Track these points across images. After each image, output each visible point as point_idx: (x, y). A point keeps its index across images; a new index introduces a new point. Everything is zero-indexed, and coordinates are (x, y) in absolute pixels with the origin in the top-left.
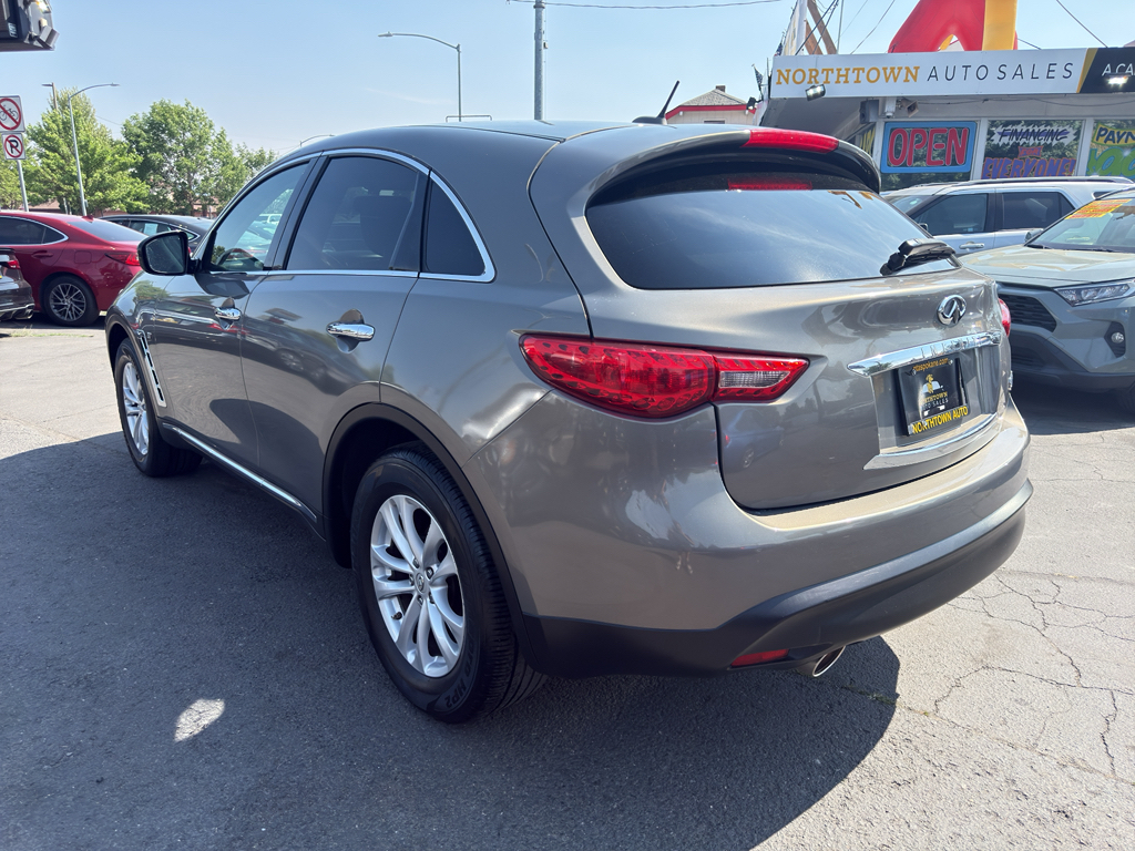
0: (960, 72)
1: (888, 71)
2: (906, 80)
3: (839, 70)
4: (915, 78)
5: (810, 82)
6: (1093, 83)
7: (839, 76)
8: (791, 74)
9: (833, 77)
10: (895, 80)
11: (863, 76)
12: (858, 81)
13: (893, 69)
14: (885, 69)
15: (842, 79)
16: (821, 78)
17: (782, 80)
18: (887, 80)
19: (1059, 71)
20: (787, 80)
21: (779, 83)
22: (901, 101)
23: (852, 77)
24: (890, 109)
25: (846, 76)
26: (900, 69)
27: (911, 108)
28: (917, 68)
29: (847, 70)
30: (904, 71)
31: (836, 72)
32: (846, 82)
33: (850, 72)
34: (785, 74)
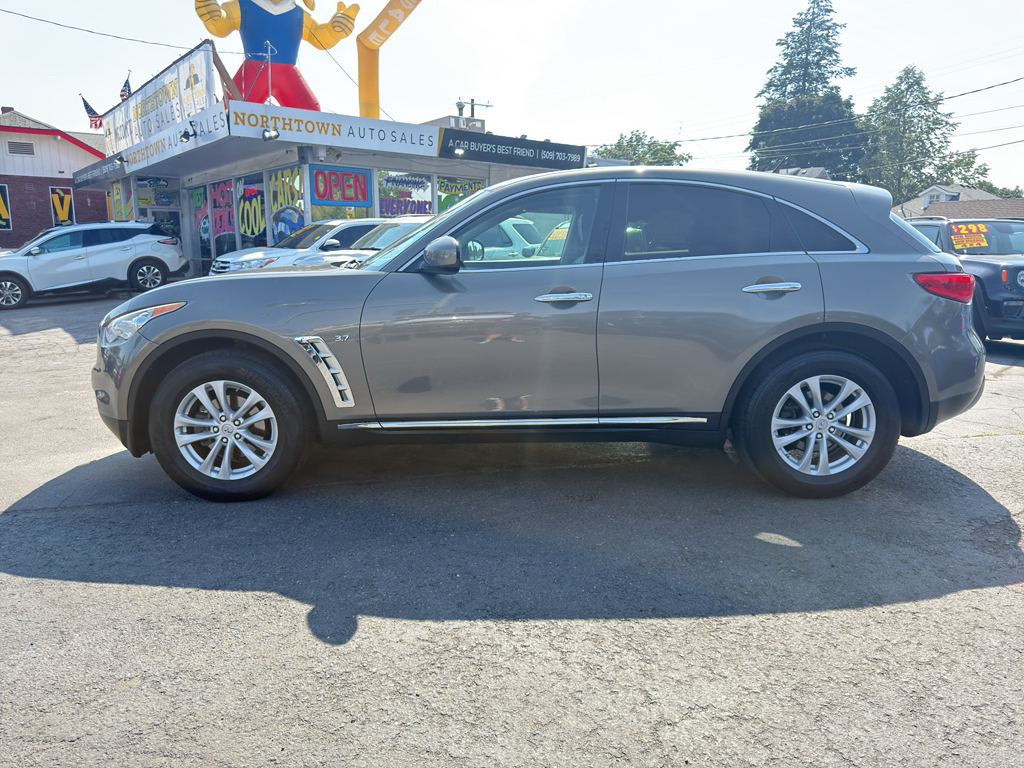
0: (368, 132)
1: (320, 125)
2: (334, 134)
3: (284, 119)
4: (339, 133)
5: (262, 126)
6: (446, 152)
7: (284, 124)
8: (246, 117)
9: (280, 124)
10: (326, 132)
11: (302, 127)
12: (299, 130)
13: (323, 124)
14: (318, 123)
15: (287, 127)
16: (271, 123)
17: (239, 121)
18: (320, 132)
19: (426, 141)
20: (243, 122)
21: (236, 123)
22: (330, 149)
23: (295, 126)
24: (322, 154)
25: (290, 124)
26: (328, 124)
27: (338, 156)
28: (340, 126)
29: (290, 120)
30: (331, 127)
31: (282, 121)
32: (290, 129)
33: (293, 122)
34: (241, 116)
